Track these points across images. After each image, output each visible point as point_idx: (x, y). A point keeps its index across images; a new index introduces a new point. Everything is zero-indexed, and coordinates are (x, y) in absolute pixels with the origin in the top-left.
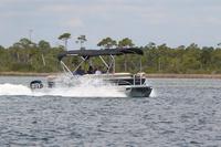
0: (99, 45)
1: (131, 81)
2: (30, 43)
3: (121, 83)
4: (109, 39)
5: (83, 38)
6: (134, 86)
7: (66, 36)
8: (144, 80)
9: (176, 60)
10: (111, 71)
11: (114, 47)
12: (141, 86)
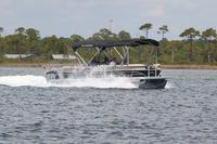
0: (182, 35)
1: (145, 73)
3: (135, 74)
6: (149, 78)
7: (148, 26)
8: (159, 72)
10: (125, 62)
12: (156, 77)
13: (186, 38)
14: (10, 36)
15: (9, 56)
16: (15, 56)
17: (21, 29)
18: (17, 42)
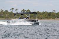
1: (34, 21)
2: (3, 11)
4: (24, 10)
5: (17, 9)
9: (42, 15)
12: (37, 22)
13: (22, 12)
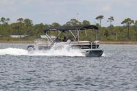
0: (123, 23)
2: (77, 22)
4: (128, 20)
5: (112, 19)
7: (101, 17)
8: (98, 46)
10: (77, 40)
11: (132, 24)
13: (125, 25)
14: (14, 24)
15: (13, 36)
16: (17, 36)
17: (21, 19)
18: (19, 27)
